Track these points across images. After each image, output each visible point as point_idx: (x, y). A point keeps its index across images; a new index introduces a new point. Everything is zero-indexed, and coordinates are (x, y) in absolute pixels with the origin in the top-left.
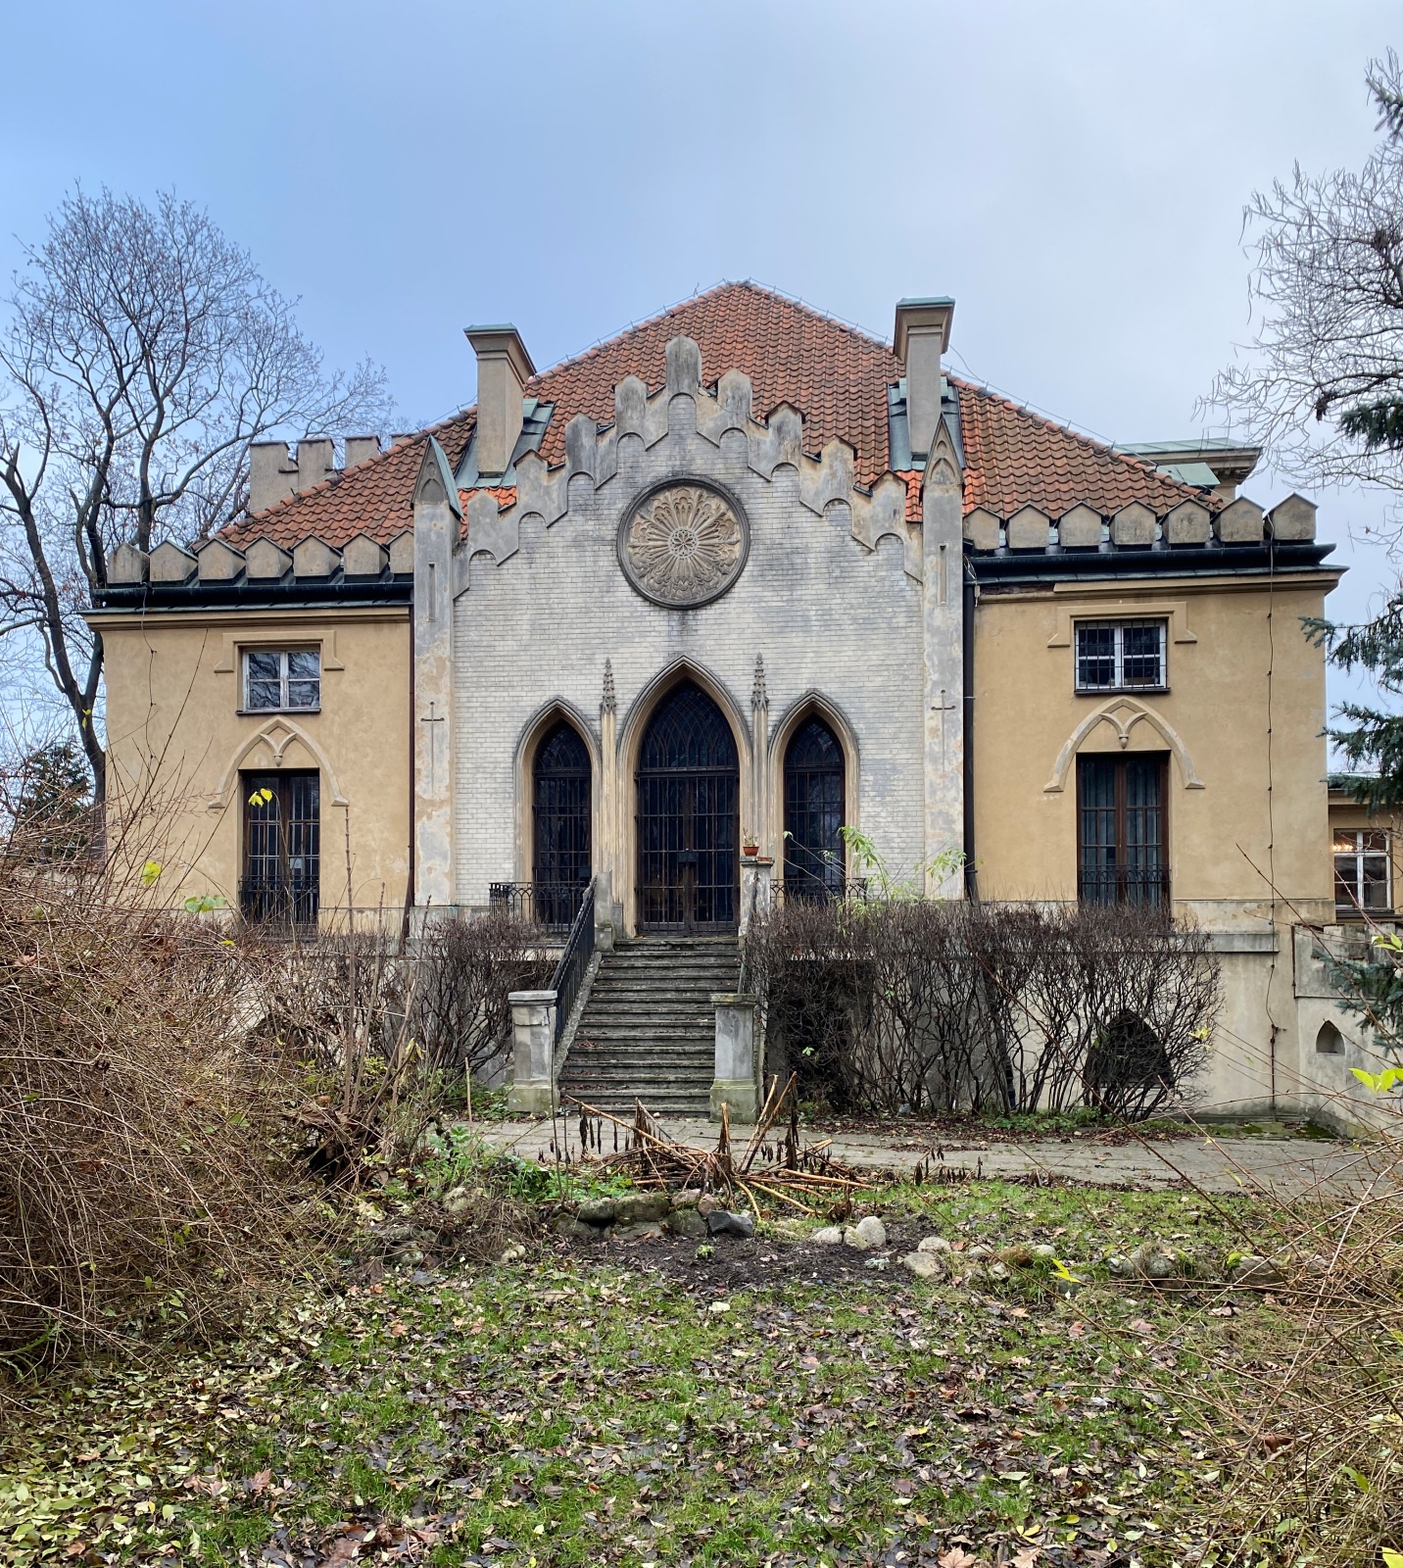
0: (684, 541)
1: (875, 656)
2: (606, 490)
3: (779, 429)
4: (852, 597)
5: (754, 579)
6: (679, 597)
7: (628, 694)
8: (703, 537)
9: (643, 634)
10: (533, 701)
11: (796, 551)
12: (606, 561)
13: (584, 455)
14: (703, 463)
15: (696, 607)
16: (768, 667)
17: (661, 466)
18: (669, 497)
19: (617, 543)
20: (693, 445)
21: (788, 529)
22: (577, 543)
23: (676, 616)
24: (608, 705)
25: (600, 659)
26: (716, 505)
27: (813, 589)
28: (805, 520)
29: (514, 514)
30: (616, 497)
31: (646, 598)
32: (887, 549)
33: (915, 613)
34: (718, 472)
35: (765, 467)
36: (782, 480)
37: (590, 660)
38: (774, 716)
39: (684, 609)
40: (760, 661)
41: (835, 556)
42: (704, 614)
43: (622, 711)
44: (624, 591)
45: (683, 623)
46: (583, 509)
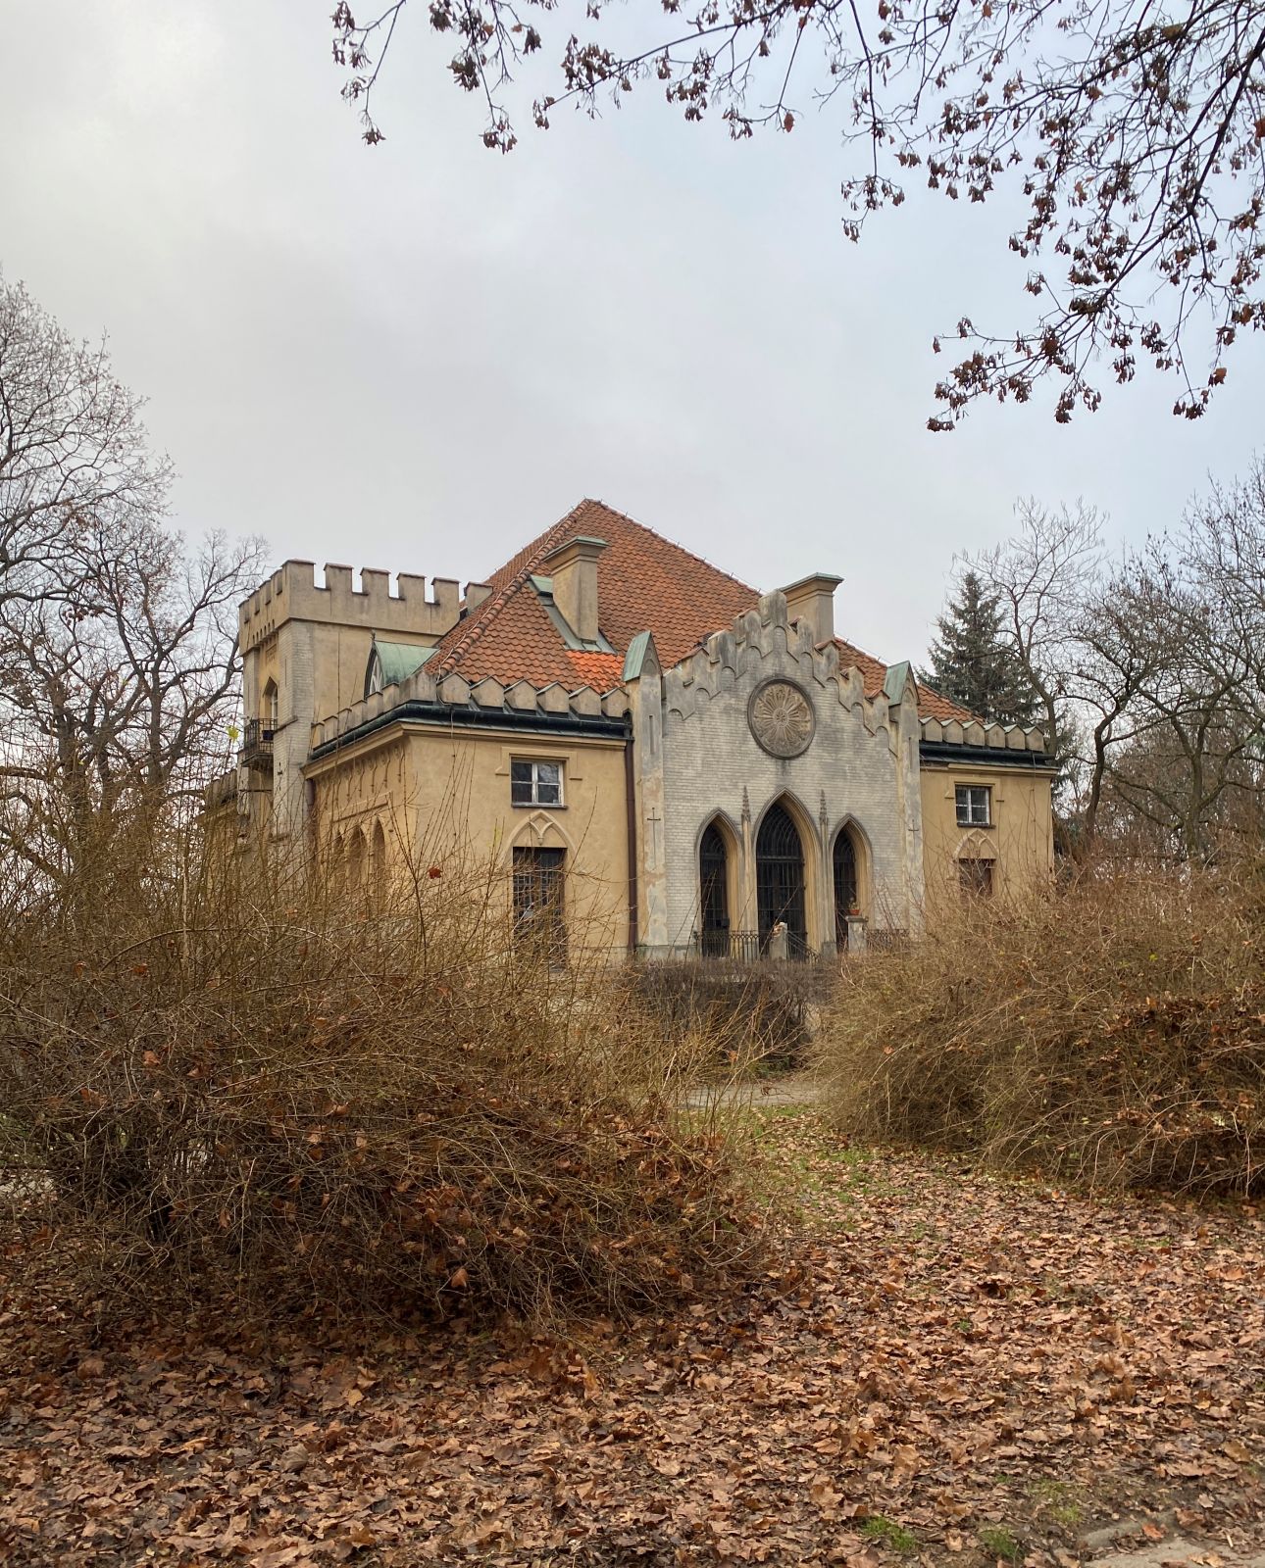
0: (781, 717)
1: (877, 797)
2: (741, 680)
3: (828, 657)
4: (865, 761)
5: (818, 745)
6: (780, 750)
7: (757, 810)
8: (791, 715)
9: (763, 772)
10: (704, 810)
11: (837, 731)
12: (742, 724)
13: (730, 655)
14: (791, 671)
15: (790, 758)
16: (827, 798)
17: (769, 669)
18: (775, 688)
19: (749, 714)
20: (785, 658)
21: (833, 717)
22: (727, 710)
23: (780, 762)
24: (746, 816)
25: (741, 786)
26: (797, 696)
27: (847, 754)
28: (841, 713)
29: (692, 688)
30: (746, 687)
31: (765, 750)
32: (880, 736)
33: (893, 773)
34: (798, 678)
35: (822, 678)
36: (830, 688)
37: (735, 786)
38: (831, 828)
39: (784, 759)
40: (823, 793)
41: (857, 735)
42: (795, 763)
43: (754, 819)
44: (752, 743)
45: (784, 767)
46: (728, 689)
